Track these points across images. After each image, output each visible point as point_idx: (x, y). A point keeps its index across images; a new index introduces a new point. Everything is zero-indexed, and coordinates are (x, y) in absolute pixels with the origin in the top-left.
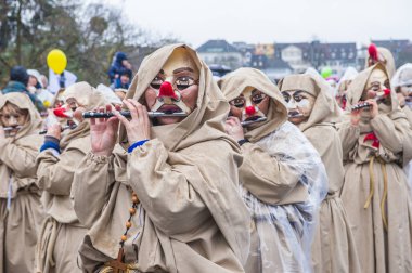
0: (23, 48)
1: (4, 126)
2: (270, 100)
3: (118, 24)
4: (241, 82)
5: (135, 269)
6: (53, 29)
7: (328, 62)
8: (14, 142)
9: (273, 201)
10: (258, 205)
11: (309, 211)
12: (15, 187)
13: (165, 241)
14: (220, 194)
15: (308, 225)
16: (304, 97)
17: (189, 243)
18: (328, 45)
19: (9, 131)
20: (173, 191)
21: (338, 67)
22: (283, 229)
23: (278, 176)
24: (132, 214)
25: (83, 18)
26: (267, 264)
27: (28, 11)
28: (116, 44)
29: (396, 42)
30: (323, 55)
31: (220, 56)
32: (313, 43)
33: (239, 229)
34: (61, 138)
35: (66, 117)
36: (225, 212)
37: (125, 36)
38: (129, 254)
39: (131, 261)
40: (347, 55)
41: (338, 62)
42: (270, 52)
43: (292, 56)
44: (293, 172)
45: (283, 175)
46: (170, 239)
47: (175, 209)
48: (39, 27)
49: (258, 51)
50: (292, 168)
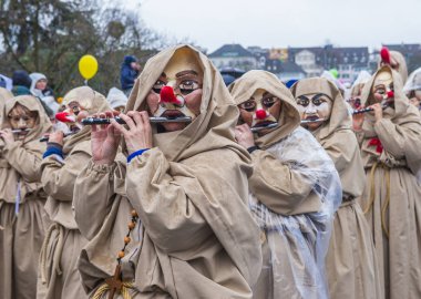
0: (41, 52)
1: (13, 129)
2: (282, 104)
3: (134, 29)
4: (252, 84)
5: (133, 288)
6: (71, 33)
7: (341, 66)
8: (22, 146)
9: (284, 212)
10: (269, 215)
11: (323, 221)
12: (24, 192)
13: (164, 259)
14: (223, 209)
15: (321, 235)
16: (324, 101)
17: (189, 262)
18: (341, 50)
19: (19, 134)
20: (170, 206)
21: (350, 71)
22: (295, 240)
23: (289, 184)
24: (131, 229)
25: (100, 23)
26: (278, 278)
27: (46, 16)
28: (133, 48)
29: (407, 46)
30: (335, 59)
31: (235, 60)
32: (326, 47)
33: (246, 246)
34: (64, 143)
35: (69, 121)
36: (228, 228)
37: (142, 40)
38: (127, 272)
39: (129, 280)
40: (360, 59)
41: (350, 66)
42: (284, 56)
43: (305, 60)
44: (306, 181)
45: (295, 183)
46: (169, 257)
47: (172, 226)
48: (59, 32)
49: (272, 56)
50: (305, 176)
